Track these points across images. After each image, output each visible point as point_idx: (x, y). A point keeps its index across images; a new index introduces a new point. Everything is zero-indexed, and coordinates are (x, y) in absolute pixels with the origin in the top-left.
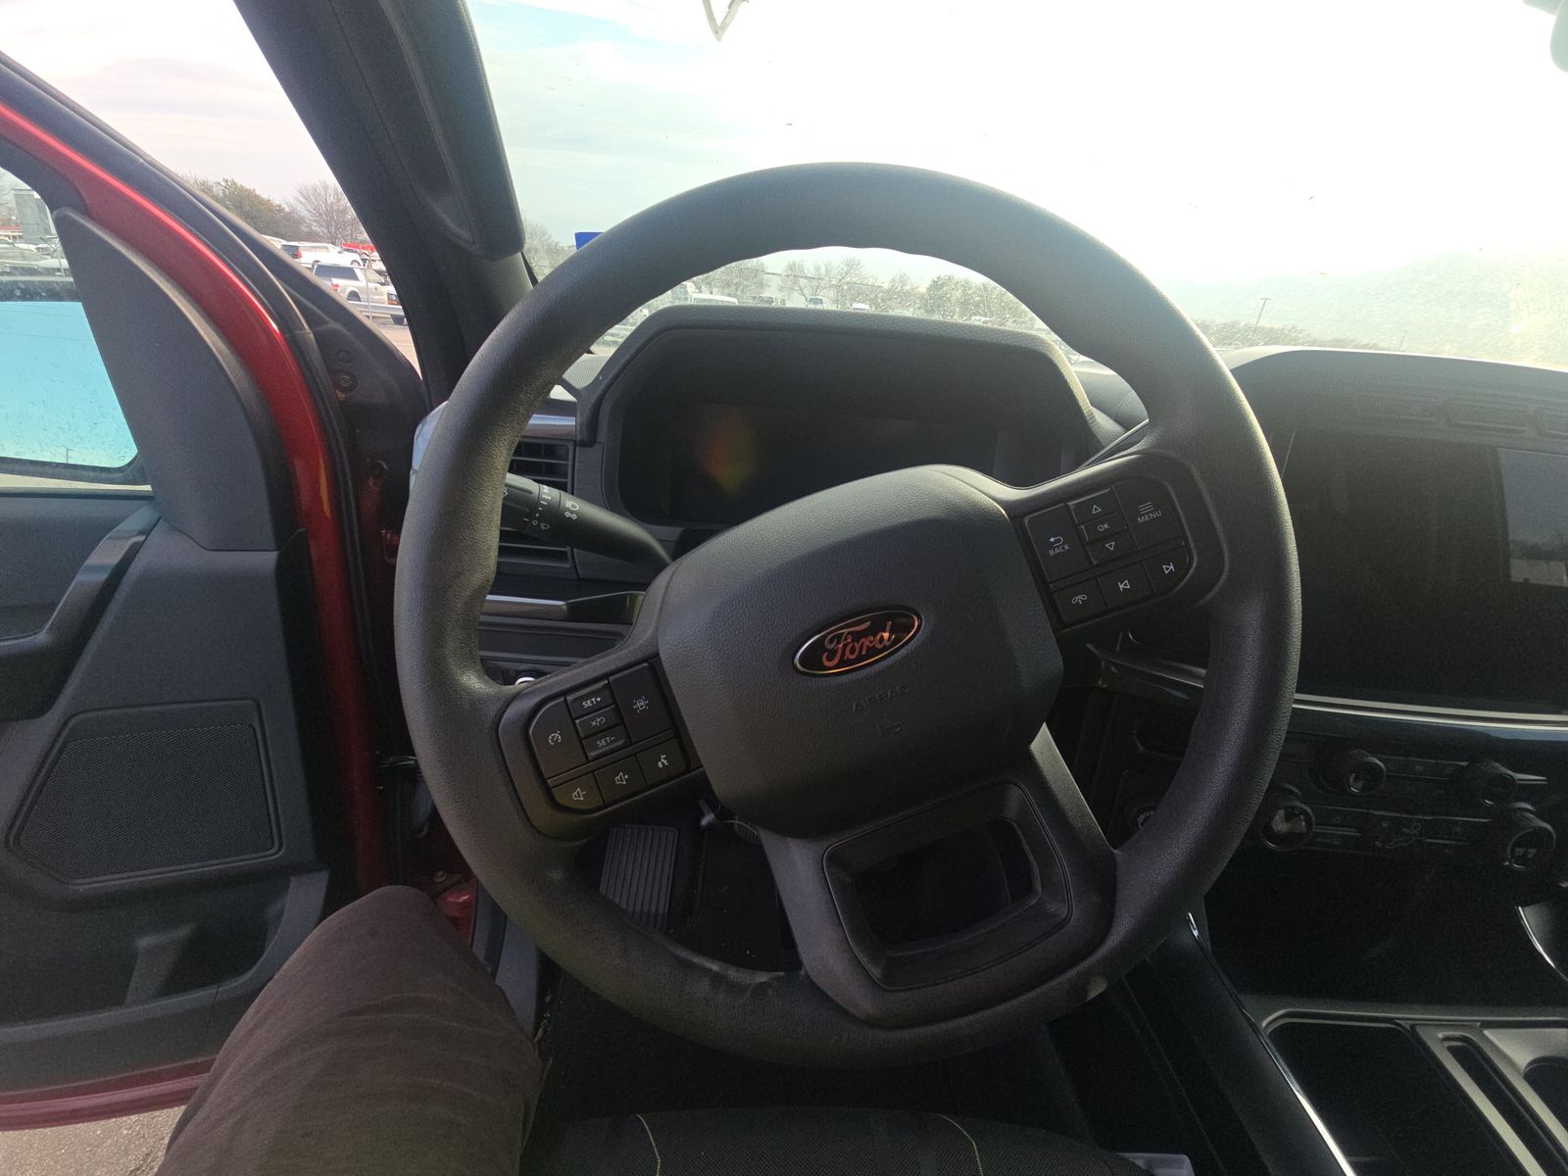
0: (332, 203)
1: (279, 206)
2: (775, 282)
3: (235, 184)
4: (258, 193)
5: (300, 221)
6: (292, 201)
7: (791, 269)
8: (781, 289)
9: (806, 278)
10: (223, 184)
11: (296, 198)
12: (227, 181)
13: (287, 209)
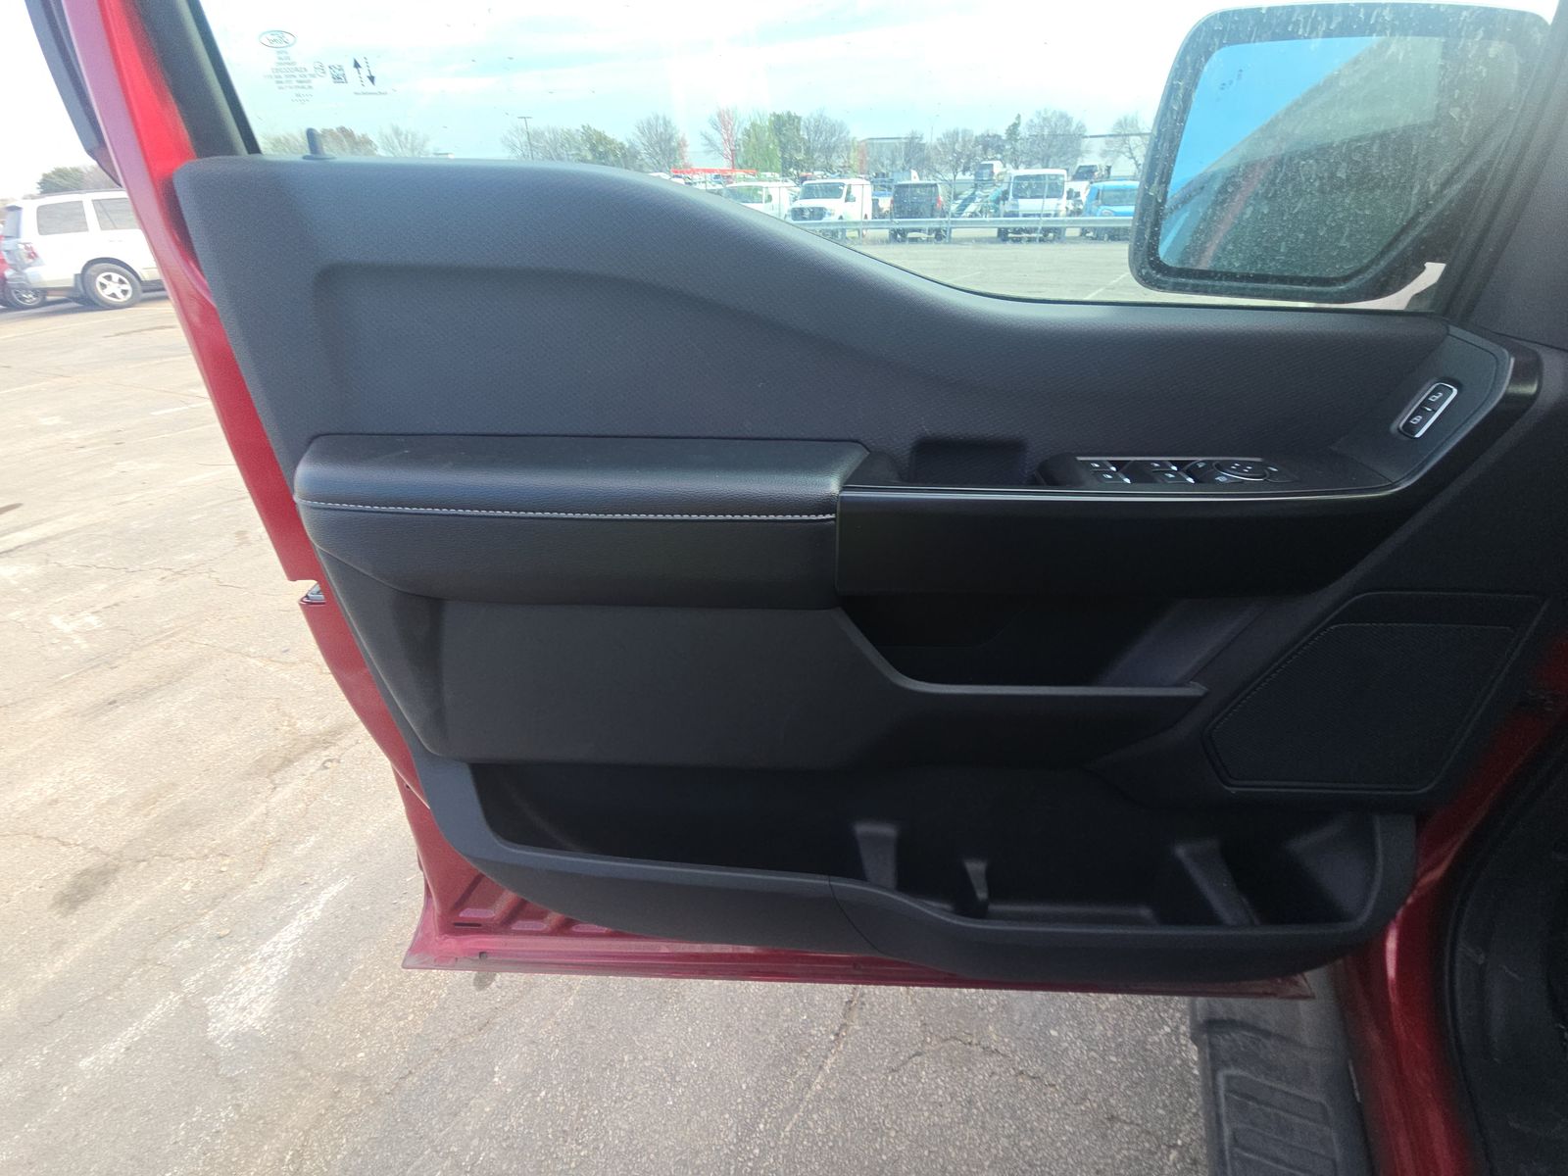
0: (661, 133)
1: (621, 144)
2: (1098, 145)
3: (589, 128)
4: (606, 134)
5: (635, 155)
6: (631, 137)
7: (1121, 126)
8: (1104, 154)
9: (1140, 134)
10: (582, 130)
11: (634, 134)
12: (583, 127)
13: (627, 145)
